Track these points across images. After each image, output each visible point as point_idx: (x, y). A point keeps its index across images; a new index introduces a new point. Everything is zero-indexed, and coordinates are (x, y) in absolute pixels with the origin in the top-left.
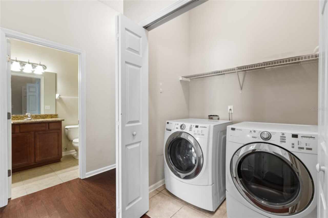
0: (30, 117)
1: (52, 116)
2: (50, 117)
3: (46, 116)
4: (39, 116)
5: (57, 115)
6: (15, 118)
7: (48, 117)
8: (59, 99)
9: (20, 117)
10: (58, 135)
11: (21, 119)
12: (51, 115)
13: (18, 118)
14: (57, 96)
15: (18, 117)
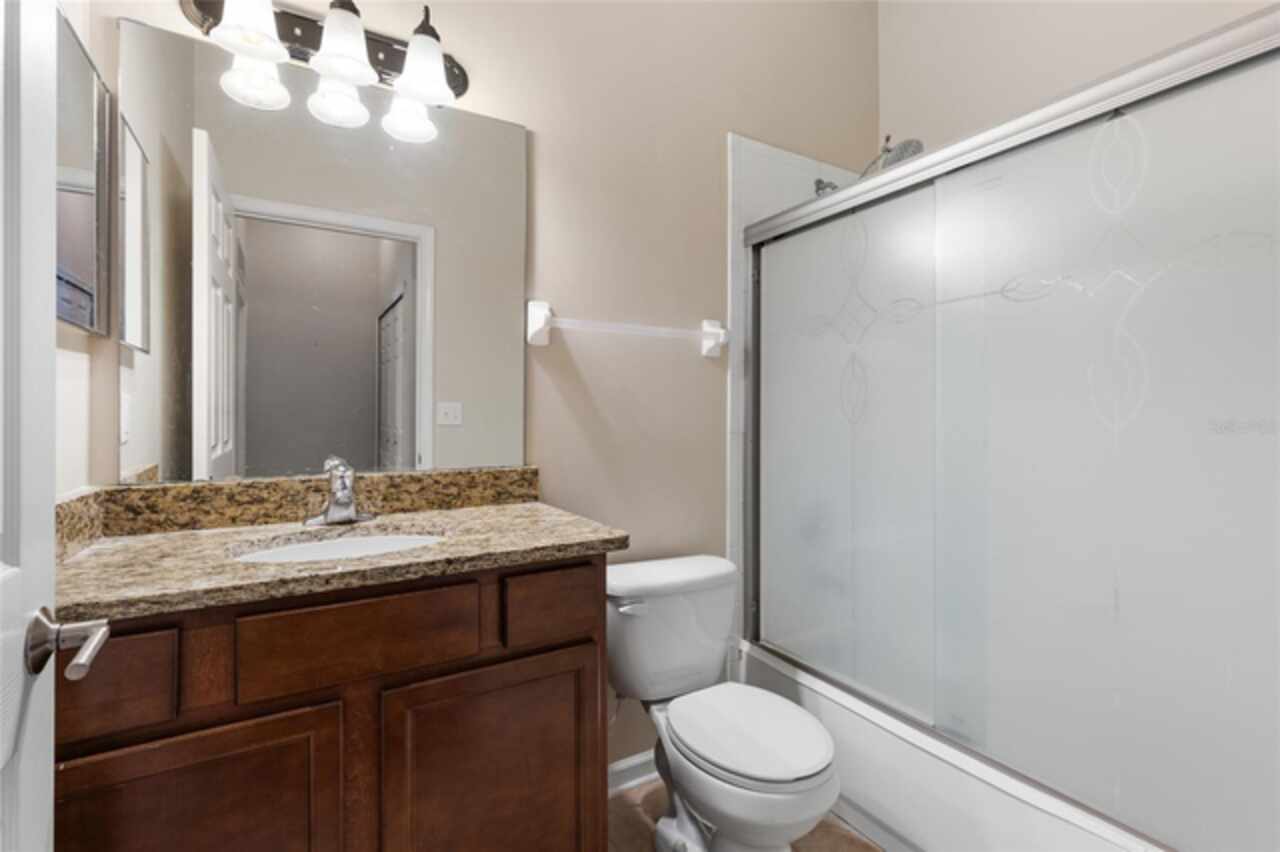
0: (346, 505)
1: (504, 482)
2: (490, 492)
3: (463, 481)
4: (414, 487)
5: (535, 473)
6: (240, 504)
7: (475, 493)
8: (544, 341)
9: (276, 497)
10: (579, 701)
11: (284, 519)
12: (497, 476)
13: (261, 501)
14: (538, 316)
15: (265, 494)
